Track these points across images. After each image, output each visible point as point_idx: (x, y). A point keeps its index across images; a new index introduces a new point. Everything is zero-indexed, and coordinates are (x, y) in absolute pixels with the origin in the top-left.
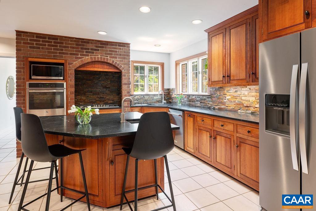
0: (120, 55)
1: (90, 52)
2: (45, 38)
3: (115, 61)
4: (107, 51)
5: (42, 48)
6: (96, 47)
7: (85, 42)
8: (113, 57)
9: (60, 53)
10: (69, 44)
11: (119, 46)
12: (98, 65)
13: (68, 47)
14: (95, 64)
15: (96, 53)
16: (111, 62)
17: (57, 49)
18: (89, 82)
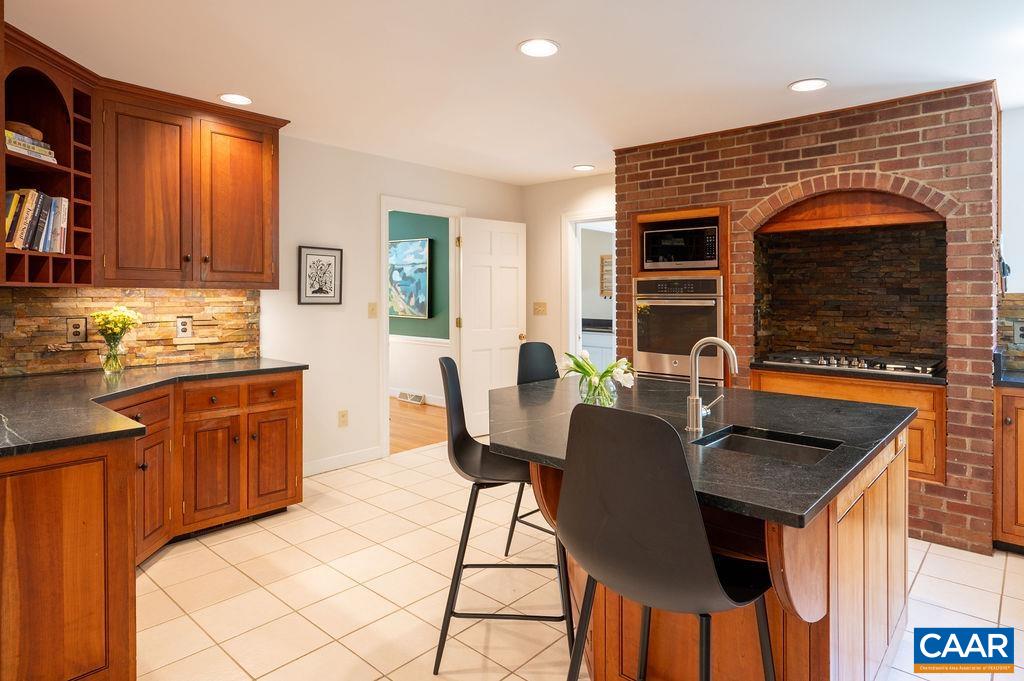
0: (936, 146)
1: (798, 165)
2: (672, 152)
3: (907, 180)
4: (869, 143)
5: (668, 183)
6: (824, 138)
7: (783, 134)
8: (899, 165)
9: (708, 187)
10: (733, 152)
11: (928, 108)
12: (837, 207)
13: (730, 164)
14: (823, 205)
15: (824, 162)
16: (888, 188)
17: (702, 178)
18: (831, 269)
